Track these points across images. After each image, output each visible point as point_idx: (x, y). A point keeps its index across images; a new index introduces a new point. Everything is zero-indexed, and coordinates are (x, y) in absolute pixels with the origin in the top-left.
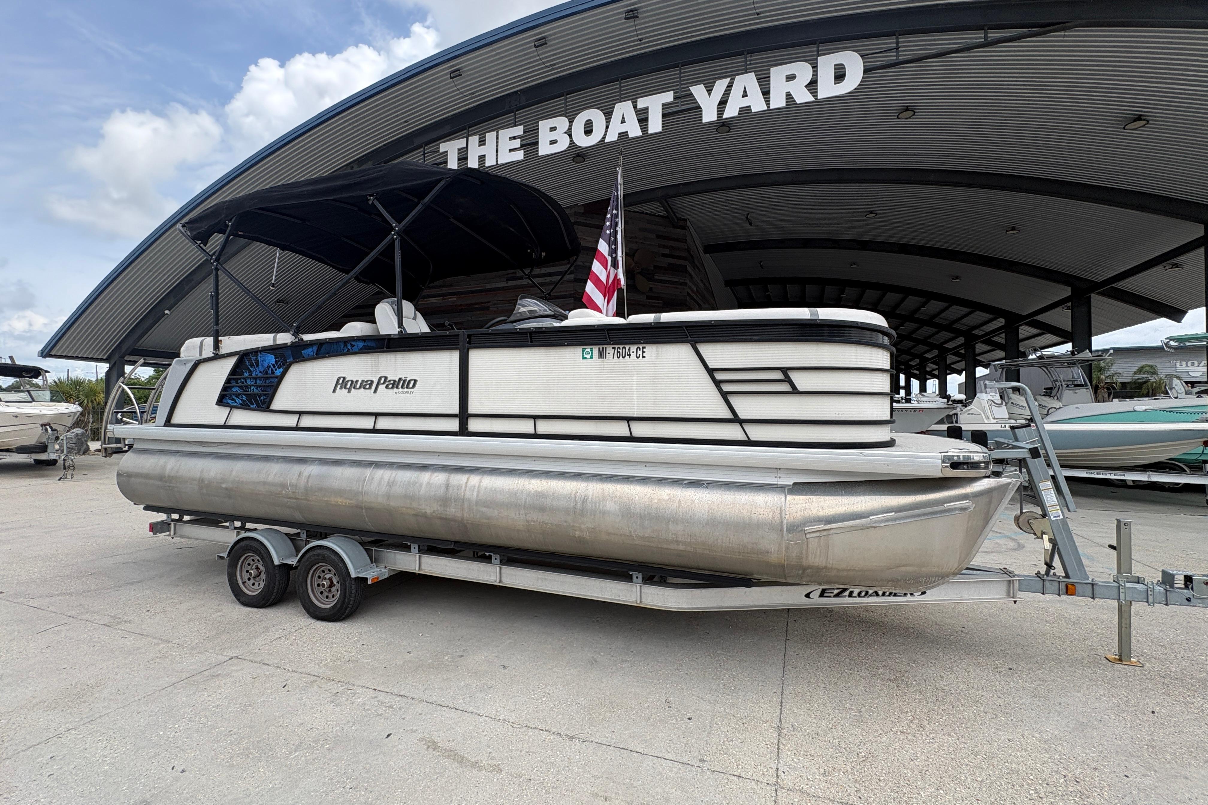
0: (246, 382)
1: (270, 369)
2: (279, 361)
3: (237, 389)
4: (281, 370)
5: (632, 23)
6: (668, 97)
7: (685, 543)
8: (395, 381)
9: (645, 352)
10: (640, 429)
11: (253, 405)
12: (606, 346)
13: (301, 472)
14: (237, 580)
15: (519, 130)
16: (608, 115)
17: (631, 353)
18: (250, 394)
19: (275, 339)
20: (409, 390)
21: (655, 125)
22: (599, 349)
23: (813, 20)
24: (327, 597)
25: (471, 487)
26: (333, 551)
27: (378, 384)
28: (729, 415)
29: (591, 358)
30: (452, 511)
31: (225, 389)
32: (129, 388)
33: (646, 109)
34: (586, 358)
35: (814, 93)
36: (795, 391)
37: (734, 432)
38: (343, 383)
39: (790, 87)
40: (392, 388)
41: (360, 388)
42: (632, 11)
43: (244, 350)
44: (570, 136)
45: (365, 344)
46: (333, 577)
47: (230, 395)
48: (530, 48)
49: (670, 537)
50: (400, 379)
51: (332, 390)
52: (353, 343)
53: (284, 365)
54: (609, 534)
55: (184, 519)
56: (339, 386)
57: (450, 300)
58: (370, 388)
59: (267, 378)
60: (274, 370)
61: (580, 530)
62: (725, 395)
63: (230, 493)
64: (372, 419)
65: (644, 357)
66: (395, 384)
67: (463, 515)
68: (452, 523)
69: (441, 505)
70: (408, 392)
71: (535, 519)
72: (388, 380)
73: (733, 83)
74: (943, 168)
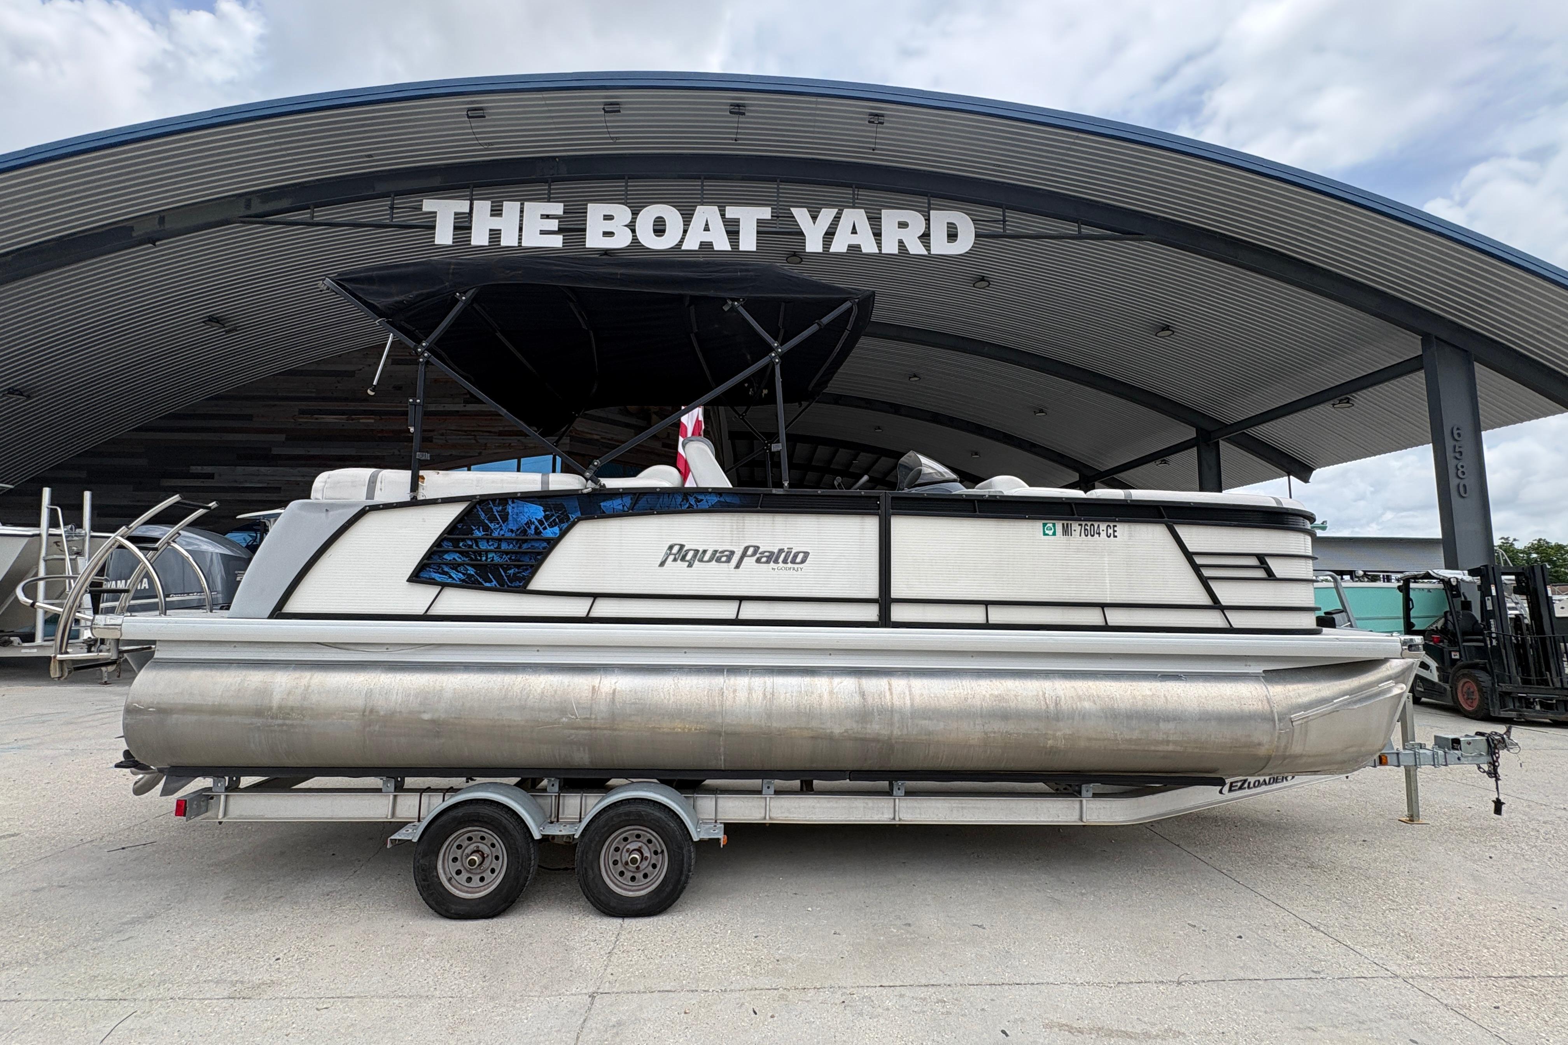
0: (477, 546)
1: (533, 527)
2: (553, 515)
3: (456, 556)
4: (556, 529)
5: (735, 118)
6: (766, 213)
7: (1175, 743)
8: (772, 553)
9: (1116, 531)
10: (1116, 617)
11: (491, 581)
12: (1069, 522)
13: (594, 687)
14: (438, 877)
15: (558, 209)
16: (687, 218)
17: (1101, 531)
18: (486, 565)
19: (545, 482)
20: (796, 566)
21: (748, 242)
22: (1063, 524)
23: (924, 171)
24: (633, 879)
25: (900, 694)
26: (660, 804)
27: (744, 555)
28: (1206, 600)
29: (1054, 534)
30: (875, 728)
31: (430, 554)
32: (140, 549)
33: (737, 221)
34: (1048, 535)
35: (927, 246)
36: (1271, 576)
37: (1214, 619)
38: (680, 553)
39: (903, 234)
40: (768, 562)
41: (710, 561)
42: (738, 105)
43: (480, 496)
44: (633, 231)
45: (722, 499)
46: (645, 847)
47: (439, 565)
48: (598, 110)
49: (1161, 737)
50: (781, 551)
51: (659, 563)
52: (700, 497)
53: (562, 522)
54: (1090, 739)
55: (241, 786)
56: (671, 557)
57: (361, 421)
58: (728, 561)
59: (526, 541)
60: (541, 528)
61: (1055, 738)
62: (1205, 582)
63: (437, 727)
64: (734, 605)
65: (1115, 537)
66: (772, 558)
67: (892, 732)
68: (873, 744)
69: (857, 722)
70: (794, 569)
71: (996, 730)
72: (760, 550)
73: (841, 214)
74: (995, 342)
